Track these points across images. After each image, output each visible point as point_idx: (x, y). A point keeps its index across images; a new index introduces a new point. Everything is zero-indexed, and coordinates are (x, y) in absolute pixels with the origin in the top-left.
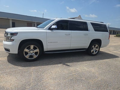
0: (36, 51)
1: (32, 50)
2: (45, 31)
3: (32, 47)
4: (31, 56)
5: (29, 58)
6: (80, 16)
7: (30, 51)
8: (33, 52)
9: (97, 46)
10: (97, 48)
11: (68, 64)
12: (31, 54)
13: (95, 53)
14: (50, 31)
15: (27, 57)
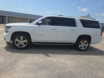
0: (25, 41)
1: (21, 40)
2: (33, 25)
3: (22, 38)
4: (21, 45)
5: (19, 47)
6: (89, 15)
7: (20, 41)
8: (23, 42)
9: (85, 41)
10: (86, 43)
11: (49, 55)
12: (21, 44)
13: (83, 49)
14: (37, 26)
15: (17, 45)
